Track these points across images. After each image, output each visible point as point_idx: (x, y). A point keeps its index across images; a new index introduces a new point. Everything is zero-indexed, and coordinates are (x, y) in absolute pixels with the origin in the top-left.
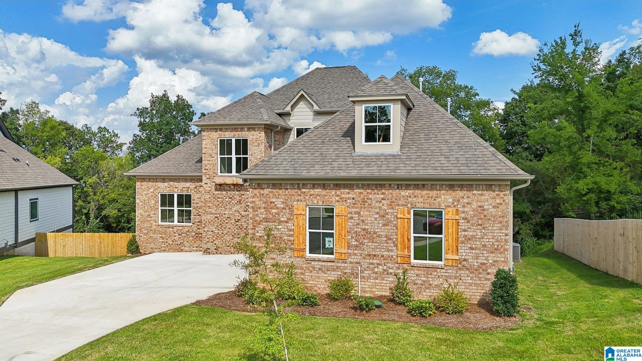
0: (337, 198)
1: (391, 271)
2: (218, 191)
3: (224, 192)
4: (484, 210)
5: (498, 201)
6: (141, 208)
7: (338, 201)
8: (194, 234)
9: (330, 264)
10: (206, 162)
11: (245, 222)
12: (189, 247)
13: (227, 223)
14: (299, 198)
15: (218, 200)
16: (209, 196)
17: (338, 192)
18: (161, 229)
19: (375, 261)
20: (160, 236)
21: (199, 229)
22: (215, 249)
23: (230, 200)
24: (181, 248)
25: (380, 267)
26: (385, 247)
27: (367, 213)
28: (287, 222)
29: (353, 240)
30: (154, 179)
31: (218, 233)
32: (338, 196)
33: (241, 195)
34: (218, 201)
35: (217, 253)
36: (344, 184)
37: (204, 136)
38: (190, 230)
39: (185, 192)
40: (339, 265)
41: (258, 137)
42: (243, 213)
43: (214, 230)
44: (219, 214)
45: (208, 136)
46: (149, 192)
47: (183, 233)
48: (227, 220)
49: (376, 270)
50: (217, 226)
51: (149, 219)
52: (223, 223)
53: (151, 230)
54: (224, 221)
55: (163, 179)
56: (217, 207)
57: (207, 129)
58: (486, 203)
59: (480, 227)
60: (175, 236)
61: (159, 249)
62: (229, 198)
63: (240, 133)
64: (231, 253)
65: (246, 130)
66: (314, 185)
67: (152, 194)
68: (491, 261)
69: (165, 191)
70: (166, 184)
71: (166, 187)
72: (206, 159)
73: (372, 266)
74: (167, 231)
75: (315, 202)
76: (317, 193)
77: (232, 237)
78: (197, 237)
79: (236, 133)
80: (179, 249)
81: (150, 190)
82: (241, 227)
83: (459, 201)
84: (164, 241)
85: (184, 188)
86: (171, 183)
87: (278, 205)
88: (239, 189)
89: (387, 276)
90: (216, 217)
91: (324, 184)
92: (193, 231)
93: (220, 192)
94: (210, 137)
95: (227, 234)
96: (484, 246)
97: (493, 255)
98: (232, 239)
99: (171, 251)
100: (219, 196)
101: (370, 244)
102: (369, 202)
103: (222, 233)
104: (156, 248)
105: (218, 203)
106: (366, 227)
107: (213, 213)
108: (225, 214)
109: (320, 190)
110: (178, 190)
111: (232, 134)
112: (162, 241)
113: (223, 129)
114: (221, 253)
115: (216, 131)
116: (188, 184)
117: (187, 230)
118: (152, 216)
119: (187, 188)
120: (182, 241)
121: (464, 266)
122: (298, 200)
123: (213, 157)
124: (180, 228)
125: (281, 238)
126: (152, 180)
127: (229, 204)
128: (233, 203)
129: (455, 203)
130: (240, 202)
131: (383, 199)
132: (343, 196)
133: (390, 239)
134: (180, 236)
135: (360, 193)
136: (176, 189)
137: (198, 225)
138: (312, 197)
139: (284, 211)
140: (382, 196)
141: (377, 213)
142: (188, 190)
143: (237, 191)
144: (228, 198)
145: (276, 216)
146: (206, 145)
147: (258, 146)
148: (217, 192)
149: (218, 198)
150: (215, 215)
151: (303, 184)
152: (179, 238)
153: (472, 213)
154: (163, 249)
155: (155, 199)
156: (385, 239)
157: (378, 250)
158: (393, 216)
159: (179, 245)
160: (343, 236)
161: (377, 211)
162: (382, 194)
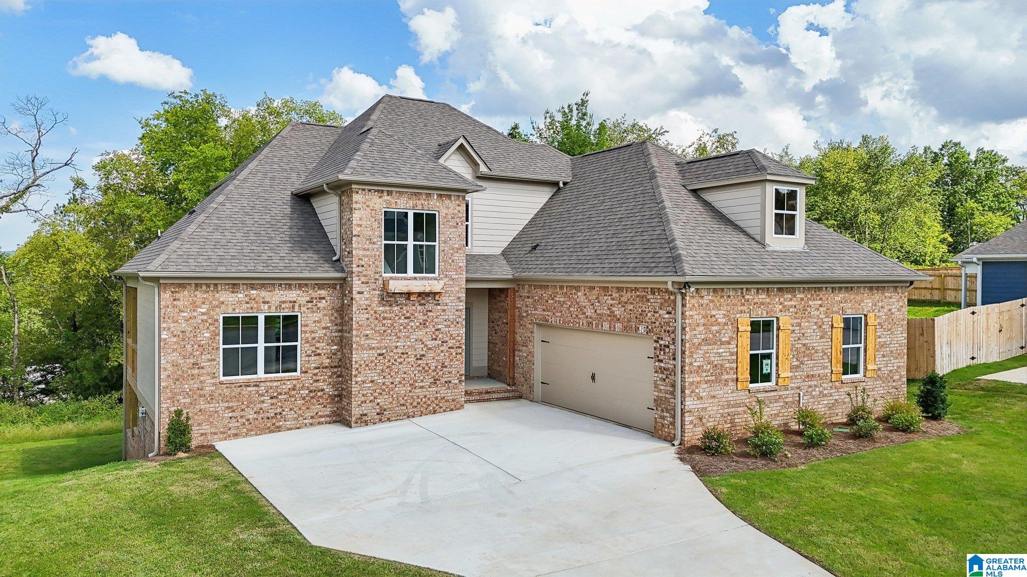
0: (780, 307)
1: (826, 392)
2: (384, 305)
3: (396, 308)
4: (892, 314)
5: (901, 304)
6: (174, 350)
7: (781, 311)
8: (307, 392)
9: (773, 394)
10: (361, 252)
11: (434, 358)
12: (296, 419)
13: (401, 363)
14: (743, 308)
15: (385, 322)
16: (366, 316)
17: (782, 300)
18: (227, 392)
19: (813, 383)
20: (226, 405)
21: (317, 381)
22: (378, 414)
23: (406, 321)
24: (277, 424)
25: (817, 389)
26: (821, 365)
27: (807, 324)
28: (729, 343)
29: (795, 360)
30: (208, 286)
31: (384, 384)
32: (781, 304)
33: (427, 311)
34: (384, 325)
35: (380, 420)
36: (787, 288)
37: (356, 202)
38: (298, 386)
39: (287, 310)
40: (781, 393)
41: (456, 211)
42: (430, 343)
43: (376, 378)
44: (386, 348)
45: (365, 203)
46: (195, 314)
47: (280, 394)
48: (401, 357)
49: (814, 393)
50: (382, 371)
51: (196, 371)
52: (393, 364)
53: (200, 396)
54: (395, 360)
55: (234, 284)
56: (381, 335)
57: (363, 190)
58: (893, 307)
59: (889, 332)
60: (263, 402)
61: (222, 433)
62: (406, 318)
63: (426, 203)
64: (409, 417)
65: (436, 197)
66: (758, 289)
67: (205, 317)
68: (895, 368)
69: (237, 311)
70: (240, 295)
71: (240, 302)
72: (360, 246)
73: (810, 390)
74: (243, 393)
75: (760, 312)
76: (761, 300)
77: (409, 388)
78: (312, 398)
79: (419, 203)
80: (273, 428)
81: (200, 310)
82: (427, 368)
83: (876, 305)
84: (235, 414)
85: (284, 302)
86: (254, 292)
87: (719, 320)
88: (423, 302)
89: (822, 399)
90: (380, 355)
91: (768, 289)
92: (303, 388)
93: (388, 308)
94: (368, 206)
95: (400, 383)
96: (892, 352)
97: (897, 361)
98: (410, 391)
99: (253, 433)
100: (386, 315)
101: (809, 362)
102: (809, 309)
103: (392, 383)
104: (215, 434)
105: (384, 328)
106: (807, 341)
107: (374, 348)
108: (397, 347)
109: (764, 296)
110: (270, 307)
111: (411, 203)
112: (230, 415)
113: (394, 193)
114: (388, 419)
115: (380, 195)
116: (292, 295)
117: (290, 387)
118: (202, 365)
119: (291, 302)
120: (279, 410)
121: (878, 376)
122: (742, 312)
123: (374, 243)
124: (275, 384)
125: (722, 365)
126: (204, 287)
127: (405, 328)
128: (412, 327)
129: (874, 308)
130: (424, 324)
131: (821, 306)
132: (786, 303)
133: (825, 354)
134: (274, 401)
135: (802, 299)
136: (266, 306)
137: (316, 375)
138: (755, 306)
139: (726, 327)
140: (820, 302)
141: (816, 323)
142: (293, 307)
143: (420, 305)
144: (403, 318)
145: (717, 335)
146: (360, 219)
147: (456, 227)
148: (381, 309)
149: (384, 318)
150: (379, 351)
151: (747, 289)
152: (272, 404)
153: (884, 317)
154: (233, 431)
155: (212, 328)
156: (821, 354)
157: (815, 369)
158: (828, 326)
159: (272, 418)
160: (787, 355)
161: (815, 320)
162: (821, 299)
